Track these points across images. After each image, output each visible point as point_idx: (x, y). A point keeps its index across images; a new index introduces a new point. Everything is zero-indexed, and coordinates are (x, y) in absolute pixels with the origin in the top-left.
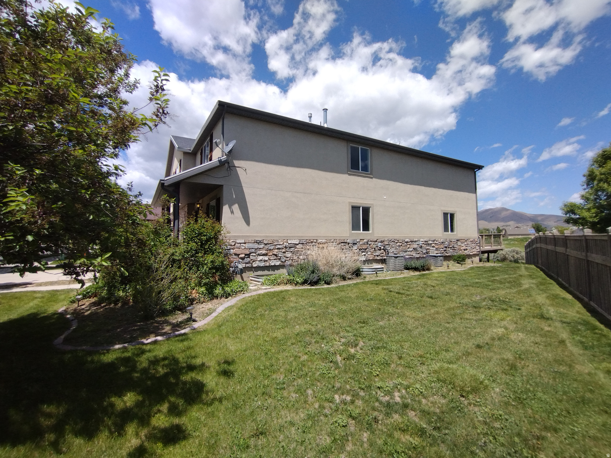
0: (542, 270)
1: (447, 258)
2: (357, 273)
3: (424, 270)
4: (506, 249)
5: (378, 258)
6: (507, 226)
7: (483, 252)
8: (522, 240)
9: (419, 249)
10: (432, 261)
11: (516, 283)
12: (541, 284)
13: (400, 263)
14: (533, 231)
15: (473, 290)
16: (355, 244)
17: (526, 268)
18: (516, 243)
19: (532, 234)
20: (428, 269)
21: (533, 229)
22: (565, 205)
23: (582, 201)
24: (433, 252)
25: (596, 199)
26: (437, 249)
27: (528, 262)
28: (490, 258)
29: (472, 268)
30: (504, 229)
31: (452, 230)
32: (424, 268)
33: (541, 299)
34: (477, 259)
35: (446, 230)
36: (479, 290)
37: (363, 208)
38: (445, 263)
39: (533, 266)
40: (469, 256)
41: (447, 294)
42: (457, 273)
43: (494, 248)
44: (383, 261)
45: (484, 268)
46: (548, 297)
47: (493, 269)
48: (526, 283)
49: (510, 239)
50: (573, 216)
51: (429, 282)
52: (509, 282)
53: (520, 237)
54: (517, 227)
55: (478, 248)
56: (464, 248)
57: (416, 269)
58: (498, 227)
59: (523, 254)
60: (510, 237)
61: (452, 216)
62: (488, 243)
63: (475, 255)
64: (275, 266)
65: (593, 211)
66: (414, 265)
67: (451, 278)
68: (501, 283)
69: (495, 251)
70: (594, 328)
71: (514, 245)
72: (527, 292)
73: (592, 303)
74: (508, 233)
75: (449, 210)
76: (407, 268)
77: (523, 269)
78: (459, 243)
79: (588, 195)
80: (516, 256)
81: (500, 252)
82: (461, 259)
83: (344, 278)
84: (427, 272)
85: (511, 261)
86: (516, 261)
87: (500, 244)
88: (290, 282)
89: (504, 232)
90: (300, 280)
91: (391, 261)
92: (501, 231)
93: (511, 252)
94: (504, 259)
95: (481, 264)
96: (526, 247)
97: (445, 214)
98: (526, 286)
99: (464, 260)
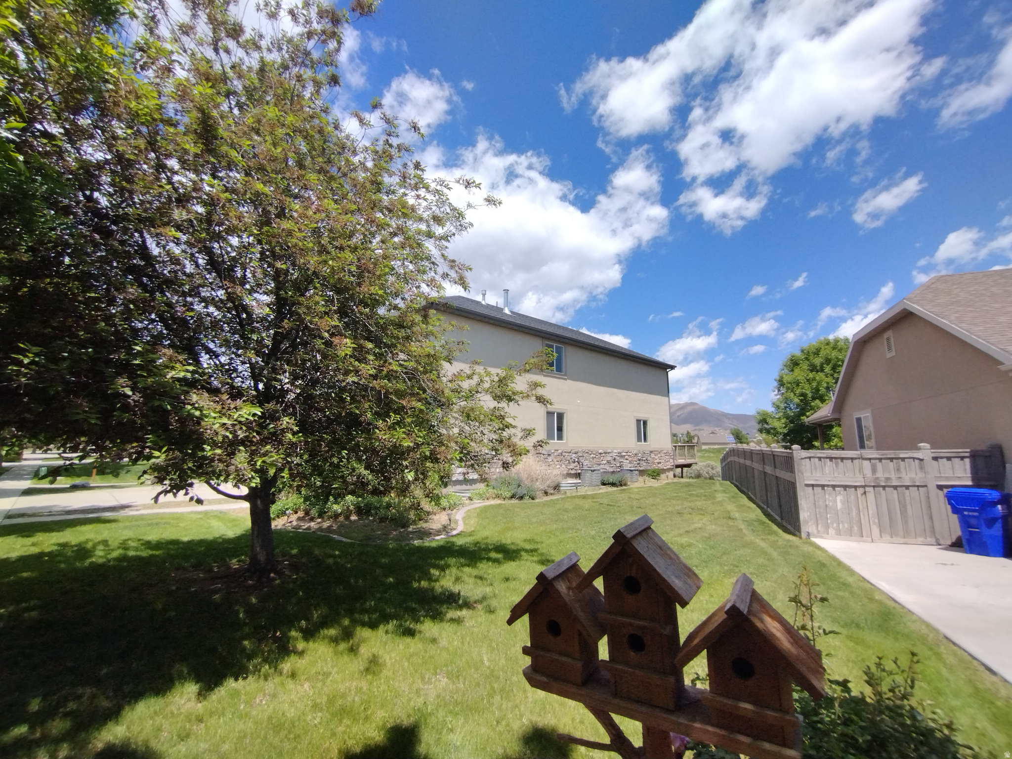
0: (736, 486)
1: (642, 473)
2: (557, 487)
3: (621, 485)
4: (701, 464)
5: (573, 472)
6: (700, 430)
7: (677, 466)
8: (719, 451)
9: (613, 462)
10: (628, 476)
11: (711, 497)
12: (733, 497)
13: (597, 478)
14: (731, 439)
15: (674, 502)
16: (549, 455)
17: (721, 484)
18: (712, 455)
19: (731, 443)
20: (625, 485)
21: (731, 436)
22: (758, 413)
23: (773, 409)
24: (627, 466)
25: (786, 408)
26: (630, 463)
27: (724, 478)
28: (684, 474)
29: (668, 484)
30: (696, 435)
31: (645, 440)
32: (621, 484)
33: (731, 507)
34: (671, 474)
35: (639, 440)
36: (679, 502)
37: (558, 414)
38: (641, 479)
39: (728, 483)
40: (664, 471)
41: (653, 505)
42: (656, 488)
43: (688, 461)
44: (578, 476)
45: (680, 483)
46: (736, 507)
47: (688, 485)
48: (720, 497)
49: (705, 450)
50: (766, 426)
51: (633, 496)
52: (705, 496)
53: (716, 447)
54: (712, 433)
55: (671, 461)
56: (658, 461)
57: (613, 484)
58: (688, 433)
59: (719, 469)
60: (704, 447)
61: (645, 423)
62: (682, 455)
63: (669, 470)
64: (473, 480)
65: (783, 421)
66: (611, 480)
67: (652, 492)
68: (698, 496)
69: (689, 466)
70: (763, 523)
71: (709, 458)
72: (721, 503)
73: (769, 510)
74: (702, 441)
75: (642, 416)
76: (604, 484)
77: (717, 483)
78: (653, 455)
79: (778, 403)
80: (711, 472)
81: (694, 467)
82: (655, 474)
83: (546, 493)
84: (624, 487)
85: (706, 478)
86: (711, 478)
87: (693, 456)
88: (498, 496)
89: (696, 439)
90: (509, 495)
91: (587, 476)
92: (693, 437)
93: (705, 467)
94: (698, 476)
95: (676, 480)
96: (723, 460)
97: (638, 421)
98: (720, 499)
99: (658, 475)
